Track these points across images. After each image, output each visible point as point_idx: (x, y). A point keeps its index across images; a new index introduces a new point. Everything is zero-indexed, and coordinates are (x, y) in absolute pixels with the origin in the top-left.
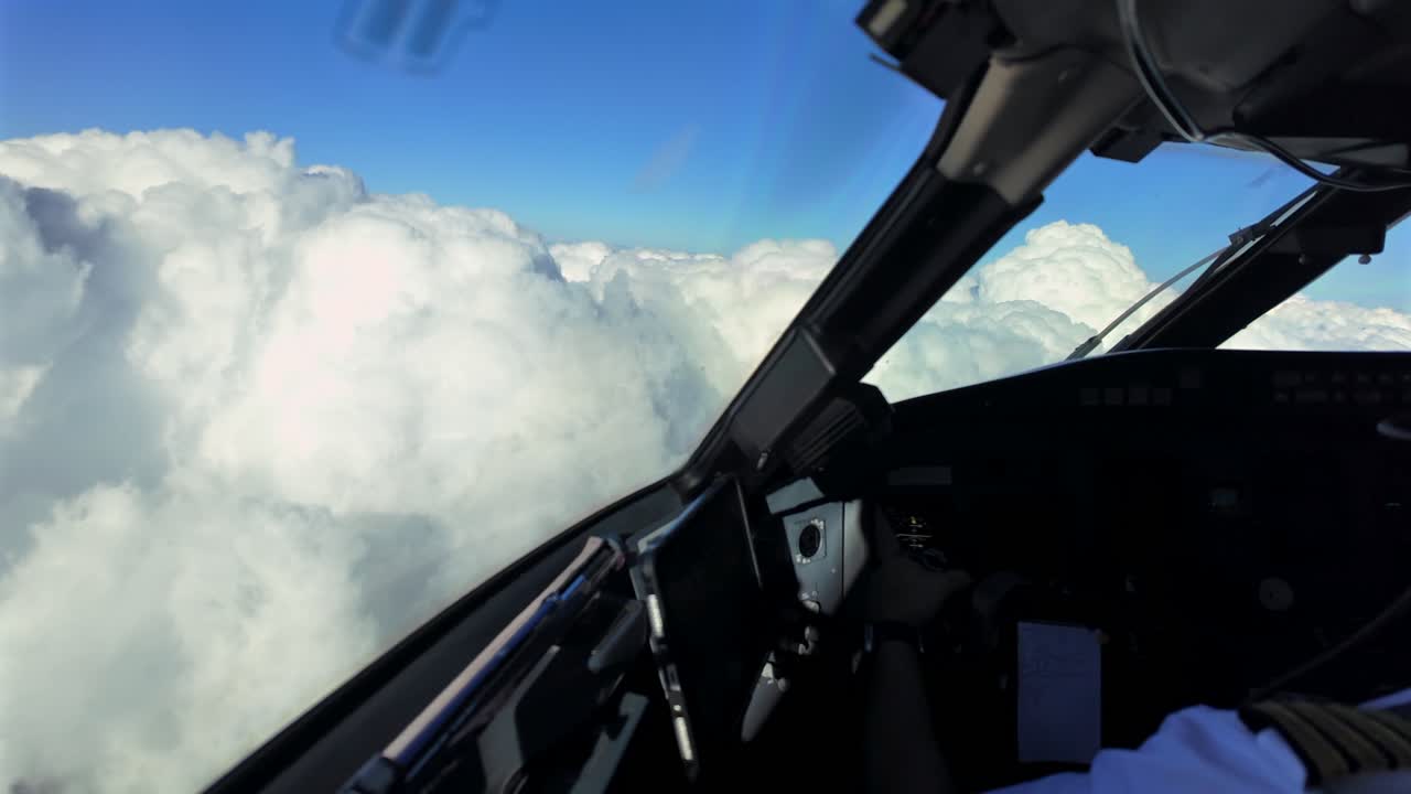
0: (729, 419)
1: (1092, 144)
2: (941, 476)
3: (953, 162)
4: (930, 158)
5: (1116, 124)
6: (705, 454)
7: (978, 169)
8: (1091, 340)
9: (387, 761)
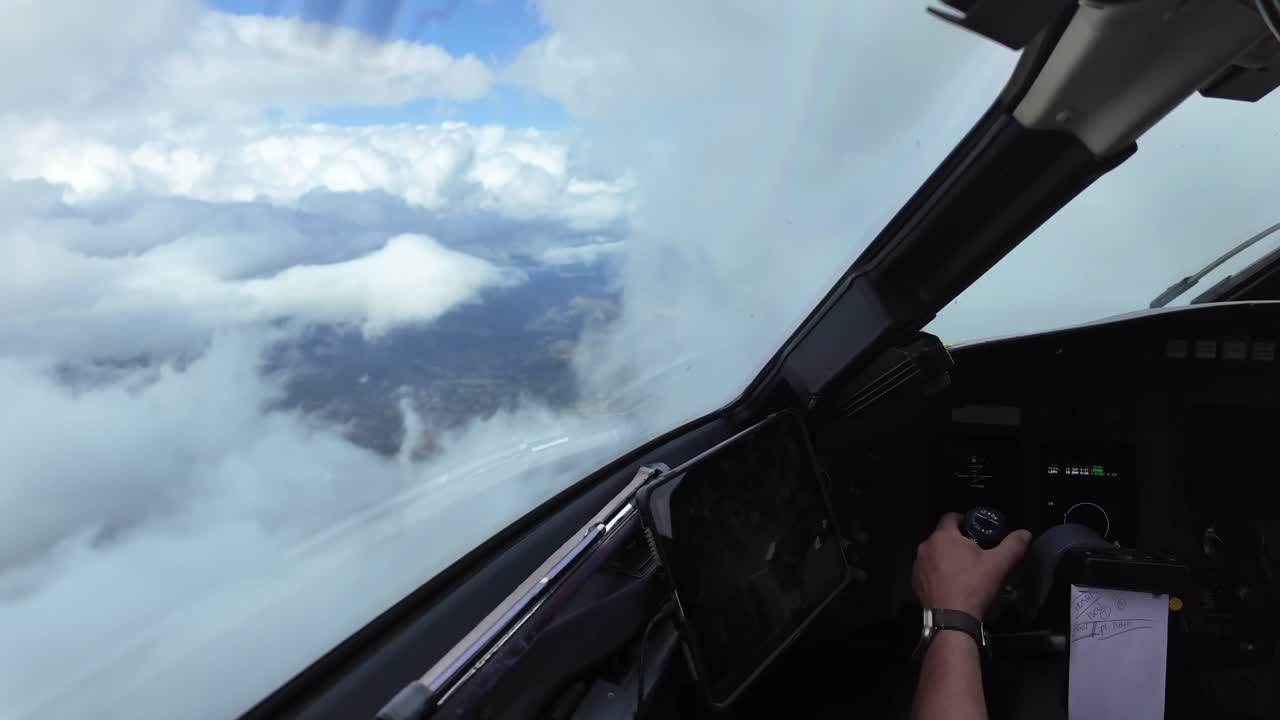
0: (782, 358)
1: (1205, 84)
2: (1008, 416)
3: (1029, 112)
4: (1006, 105)
5: (1235, 61)
6: (760, 388)
7: (1061, 116)
8: (1186, 280)
9: (423, 688)
